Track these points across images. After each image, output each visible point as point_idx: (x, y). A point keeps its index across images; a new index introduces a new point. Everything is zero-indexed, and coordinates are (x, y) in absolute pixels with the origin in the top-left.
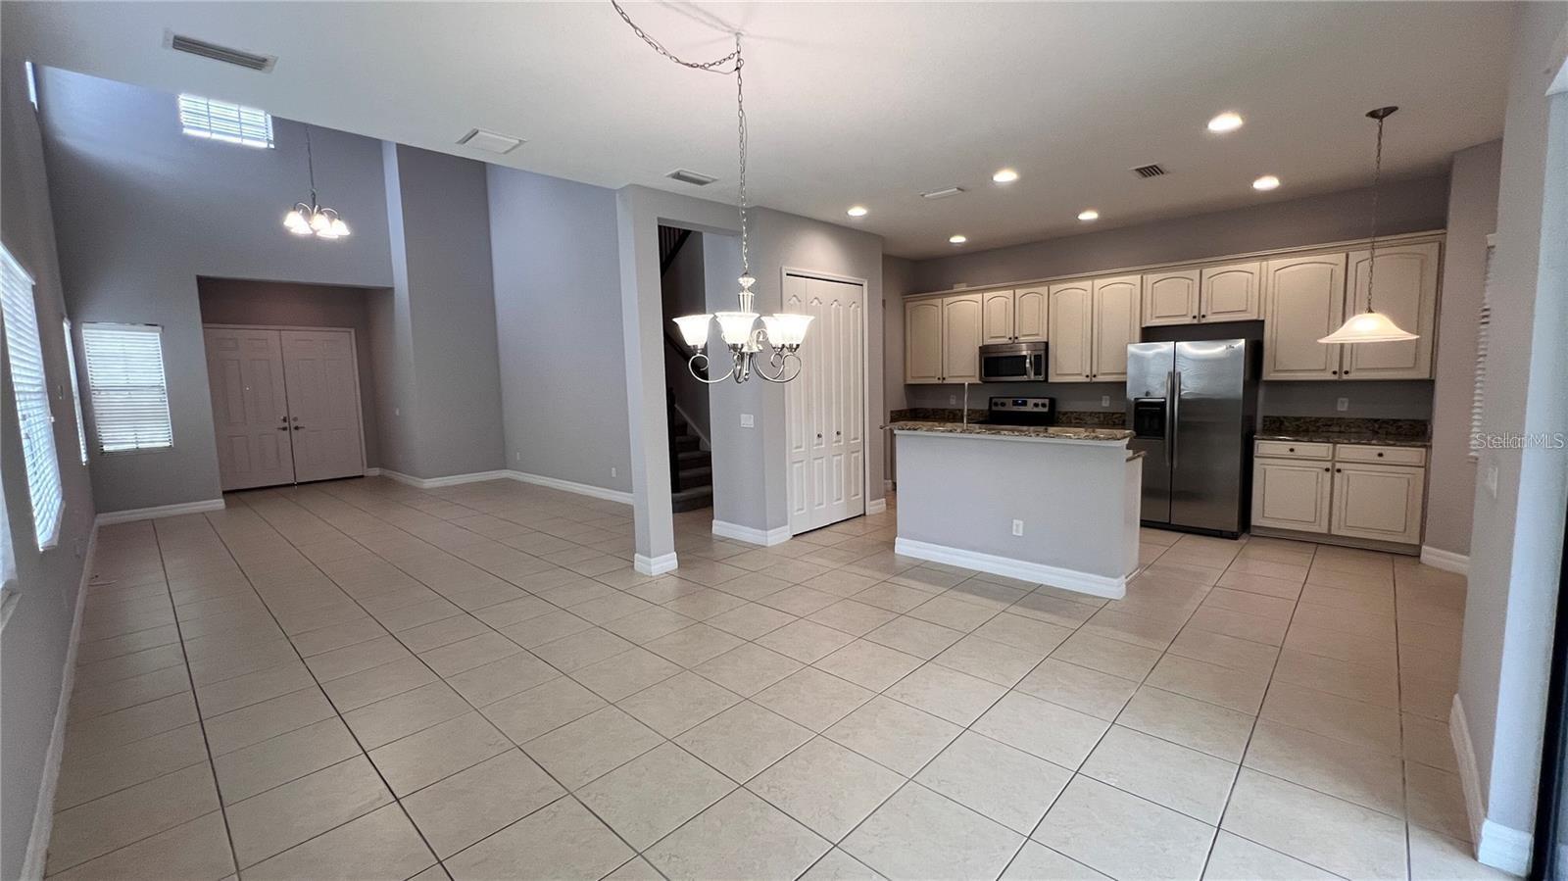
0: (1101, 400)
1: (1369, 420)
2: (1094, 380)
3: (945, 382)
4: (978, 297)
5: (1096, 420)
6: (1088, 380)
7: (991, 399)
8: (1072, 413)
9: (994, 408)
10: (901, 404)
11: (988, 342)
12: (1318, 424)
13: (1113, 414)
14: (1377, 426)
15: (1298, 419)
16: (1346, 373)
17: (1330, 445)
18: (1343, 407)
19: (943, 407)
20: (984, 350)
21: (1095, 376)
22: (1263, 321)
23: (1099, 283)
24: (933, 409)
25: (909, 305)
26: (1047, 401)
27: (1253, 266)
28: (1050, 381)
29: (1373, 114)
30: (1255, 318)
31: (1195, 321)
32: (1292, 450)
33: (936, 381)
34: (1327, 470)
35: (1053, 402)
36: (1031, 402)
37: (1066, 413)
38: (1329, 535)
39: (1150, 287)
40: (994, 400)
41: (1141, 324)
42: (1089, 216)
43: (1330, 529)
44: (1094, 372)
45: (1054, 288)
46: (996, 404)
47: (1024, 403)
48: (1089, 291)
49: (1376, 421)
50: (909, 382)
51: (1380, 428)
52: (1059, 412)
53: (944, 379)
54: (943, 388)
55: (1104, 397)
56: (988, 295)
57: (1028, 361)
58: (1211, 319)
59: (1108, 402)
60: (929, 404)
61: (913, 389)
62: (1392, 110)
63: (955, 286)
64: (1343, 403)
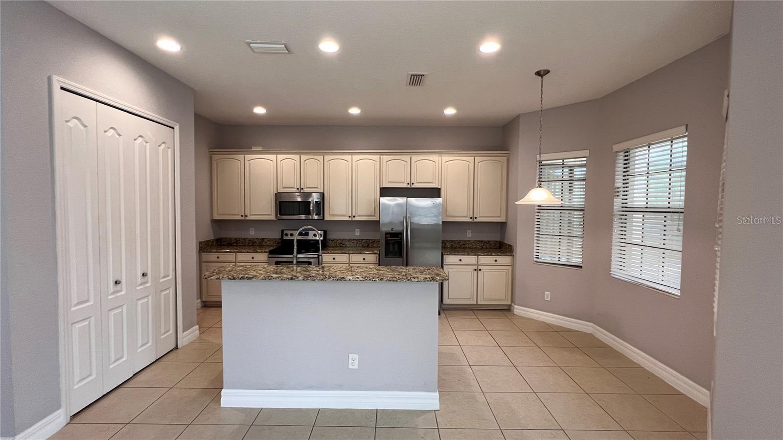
0: (355, 231)
1: (480, 241)
2: (354, 219)
3: (247, 218)
4: (273, 157)
5: (352, 244)
6: (350, 219)
7: (283, 231)
8: (337, 240)
9: (285, 238)
10: (208, 235)
11: (281, 190)
12: (460, 244)
13: (362, 240)
14: (482, 244)
15: (452, 241)
16: (476, 218)
17: (476, 256)
18: (469, 235)
19: (244, 237)
20: (278, 195)
21: (354, 217)
22: (440, 189)
23: (356, 157)
24: (236, 239)
25: (215, 157)
26: (322, 233)
27: (435, 158)
28: (326, 219)
29: (538, 73)
30: (437, 187)
31: (409, 186)
32: (460, 260)
33: (239, 218)
34: (475, 270)
35: (325, 232)
36: (311, 233)
37: (334, 240)
38: (477, 305)
39: (385, 163)
40: (285, 232)
41: (380, 186)
42: (355, 111)
43: (477, 302)
44: (354, 214)
45: (327, 157)
46: (287, 235)
47: (307, 234)
48: (350, 162)
49: (482, 241)
50: (216, 217)
51: (484, 245)
52: (330, 239)
53: (246, 216)
54: (244, 223)
55: (356, 230)
56: (280, 157)
57: (311, 205)
58: (416, 185)
59: (359, 233)
60: (233, 234)
61: (218, 224)
62: (548, 72)
63: (253, 147)
64: (469, 233)
